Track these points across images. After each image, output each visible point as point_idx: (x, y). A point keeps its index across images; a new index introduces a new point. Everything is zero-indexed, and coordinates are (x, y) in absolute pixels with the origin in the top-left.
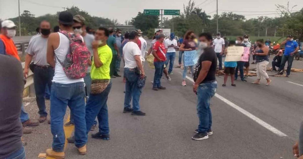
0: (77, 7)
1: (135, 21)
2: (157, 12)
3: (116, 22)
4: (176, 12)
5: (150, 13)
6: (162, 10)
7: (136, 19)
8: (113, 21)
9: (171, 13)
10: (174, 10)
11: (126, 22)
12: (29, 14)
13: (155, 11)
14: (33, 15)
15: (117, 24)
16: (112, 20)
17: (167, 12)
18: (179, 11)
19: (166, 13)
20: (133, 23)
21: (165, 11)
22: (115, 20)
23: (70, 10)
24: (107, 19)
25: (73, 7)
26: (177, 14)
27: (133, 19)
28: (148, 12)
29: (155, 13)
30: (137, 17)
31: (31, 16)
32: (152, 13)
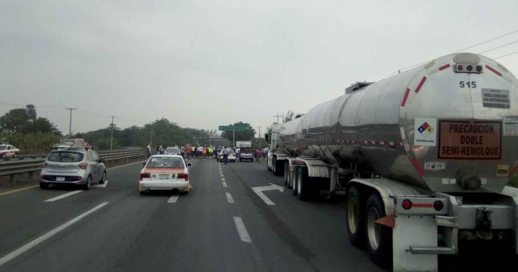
5: (224, 129)
12: (115, 128)
29: (228, 129)
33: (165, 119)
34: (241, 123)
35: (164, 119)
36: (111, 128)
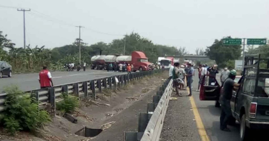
0: (138, 33)
1: (209, 50)
2: (238, 41)
3: (183, 51)
4: (262, 42)
5: (230, 43)
6: (244, 39)
7: (211, 48)
8: (180, 50)
9: (255, 43)
10: (259, 39)
11: (197, 52)
12: (82, 43)
13: (237, 40)
14: (85, 44)
15: (186, 53)
16: (178, 48)
17: (251, 42)
18: (265, 39)
19: (249, 43)
20: (207, 53)
21: (249, 40)
22: (183, 48)
23: (130, 37)
24: (173, 48)
25: (133, 33)
26: (263, 43)
27: (208, 47)
28: (227, 41)
29: (236, 42)
30: (213, 45)
31: (84, 45)
32: (232, 43)
33: (136, 34)
34: (230, 37)
35: (134, 34)
36: (77, 43)
